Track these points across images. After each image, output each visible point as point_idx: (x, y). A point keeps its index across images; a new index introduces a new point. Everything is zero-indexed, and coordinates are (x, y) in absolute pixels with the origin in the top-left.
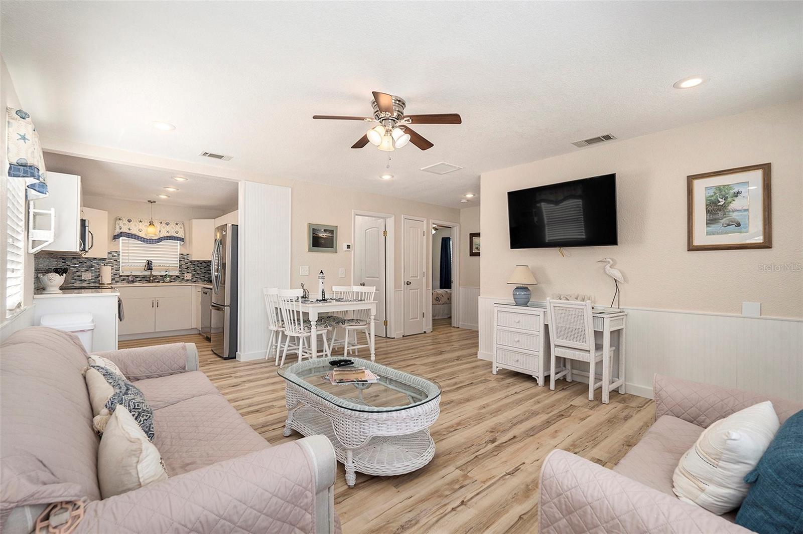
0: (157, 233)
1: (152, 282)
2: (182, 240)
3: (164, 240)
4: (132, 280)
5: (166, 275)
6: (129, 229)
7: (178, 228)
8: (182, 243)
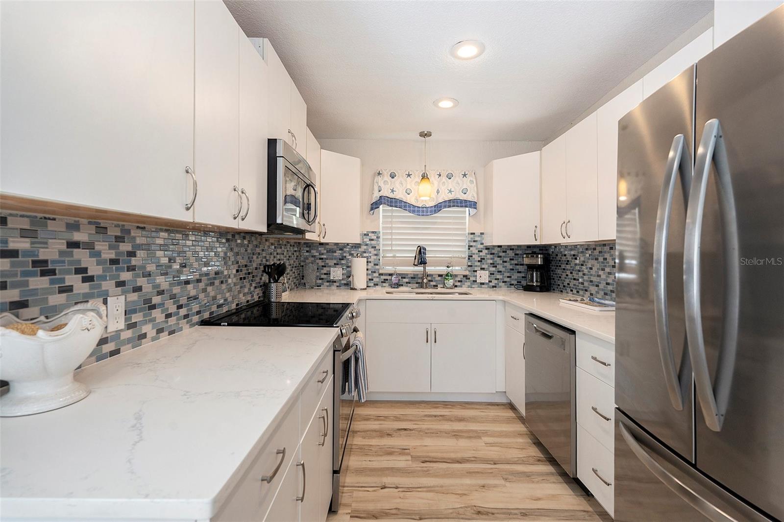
0: (434, 195)
1: (427, 287)
2: (473, 205)
3: (445, 207)
4: (396, 281)
5: (447, 275)
6: (393, 191)
7: (466, 183)
8: (473, 211)
